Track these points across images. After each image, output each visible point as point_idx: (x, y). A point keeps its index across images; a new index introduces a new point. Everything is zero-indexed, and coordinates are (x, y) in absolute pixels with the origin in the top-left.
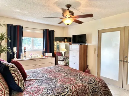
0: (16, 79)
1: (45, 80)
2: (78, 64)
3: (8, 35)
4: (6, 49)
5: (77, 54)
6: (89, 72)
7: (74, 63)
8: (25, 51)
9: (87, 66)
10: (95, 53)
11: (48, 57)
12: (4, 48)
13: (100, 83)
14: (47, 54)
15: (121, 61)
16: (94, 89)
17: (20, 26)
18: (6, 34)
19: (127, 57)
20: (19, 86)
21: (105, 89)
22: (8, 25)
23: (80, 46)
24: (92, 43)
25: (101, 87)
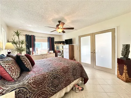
0: (25, 63)
1: (51, 67)
2: (69, 56)
3: (26, 41)
4: (26, 49)
5: (68, 50)
6: (75, 60)
7: (66, 55)
8: (37, 50)
9: (74, 57)
10: (77, 49)
11: (51, 53)
12: (24, 49)
13: (78, 65)
14: (50, 52)
15: (92, 52)
16: (74, 68)
17: (33, 36)
18: (25, 40)
19: (95, 50)
20: (28, 68)
21: (81, 68)
22: (26, 35)
23: (69, 46)
24: (76, 44)
25: (78, 67)
